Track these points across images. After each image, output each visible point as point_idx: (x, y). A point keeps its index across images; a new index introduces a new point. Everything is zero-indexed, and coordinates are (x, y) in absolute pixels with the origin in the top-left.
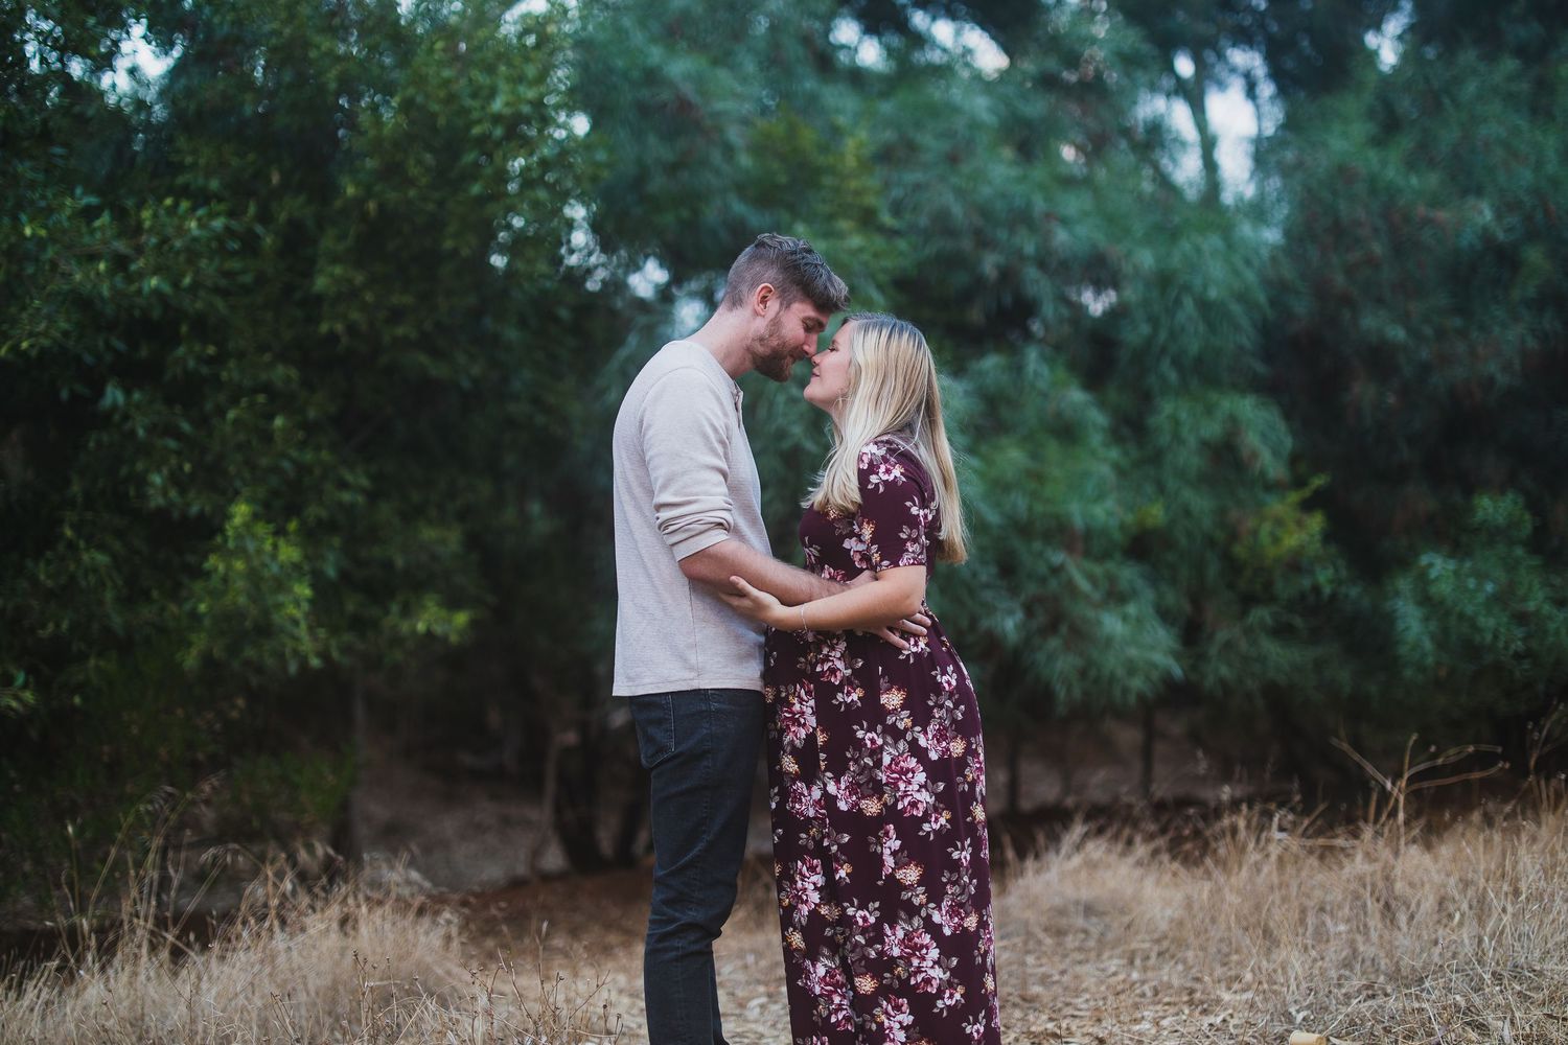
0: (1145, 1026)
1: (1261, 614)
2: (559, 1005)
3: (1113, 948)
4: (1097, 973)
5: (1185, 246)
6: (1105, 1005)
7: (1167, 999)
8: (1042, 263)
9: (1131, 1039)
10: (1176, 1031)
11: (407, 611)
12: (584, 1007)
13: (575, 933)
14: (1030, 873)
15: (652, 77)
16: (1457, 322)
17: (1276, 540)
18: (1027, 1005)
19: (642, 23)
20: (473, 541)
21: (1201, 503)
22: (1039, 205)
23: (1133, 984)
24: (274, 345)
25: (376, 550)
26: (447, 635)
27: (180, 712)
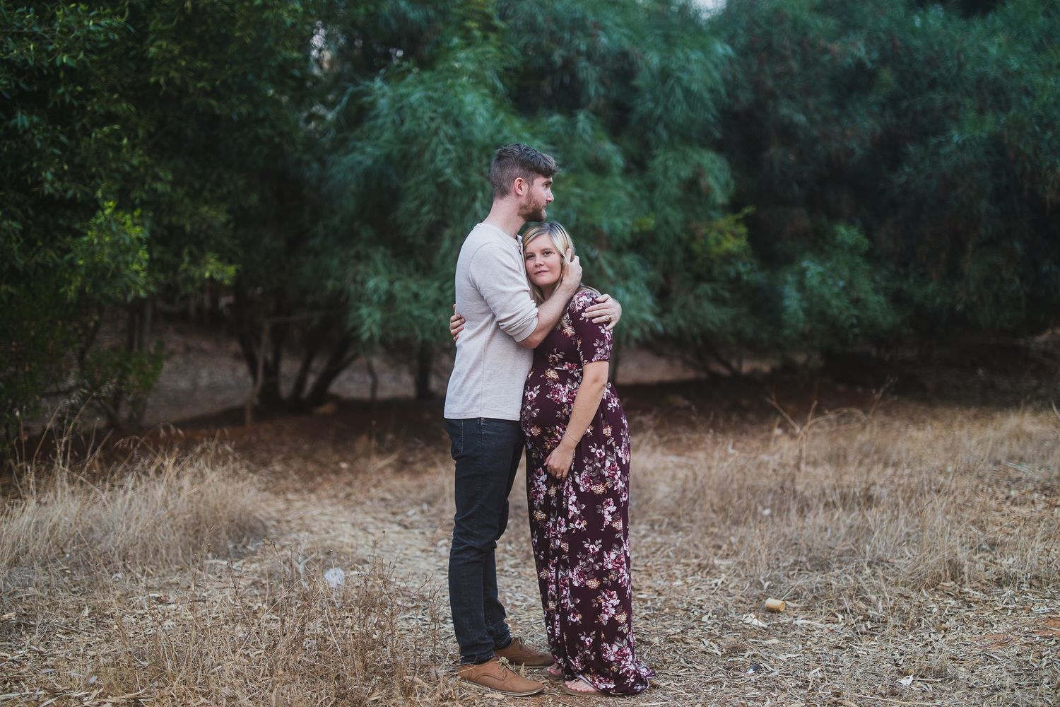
1: (705, 288)
5: (679, 55)
8: (590, 56)
16: (836, 112)
17: (718, 242)
20: (232, 215)
21: (675, 216)
24: (119, 88)
25: (174, 220)
26: (222, 280)
27: (60, 323)
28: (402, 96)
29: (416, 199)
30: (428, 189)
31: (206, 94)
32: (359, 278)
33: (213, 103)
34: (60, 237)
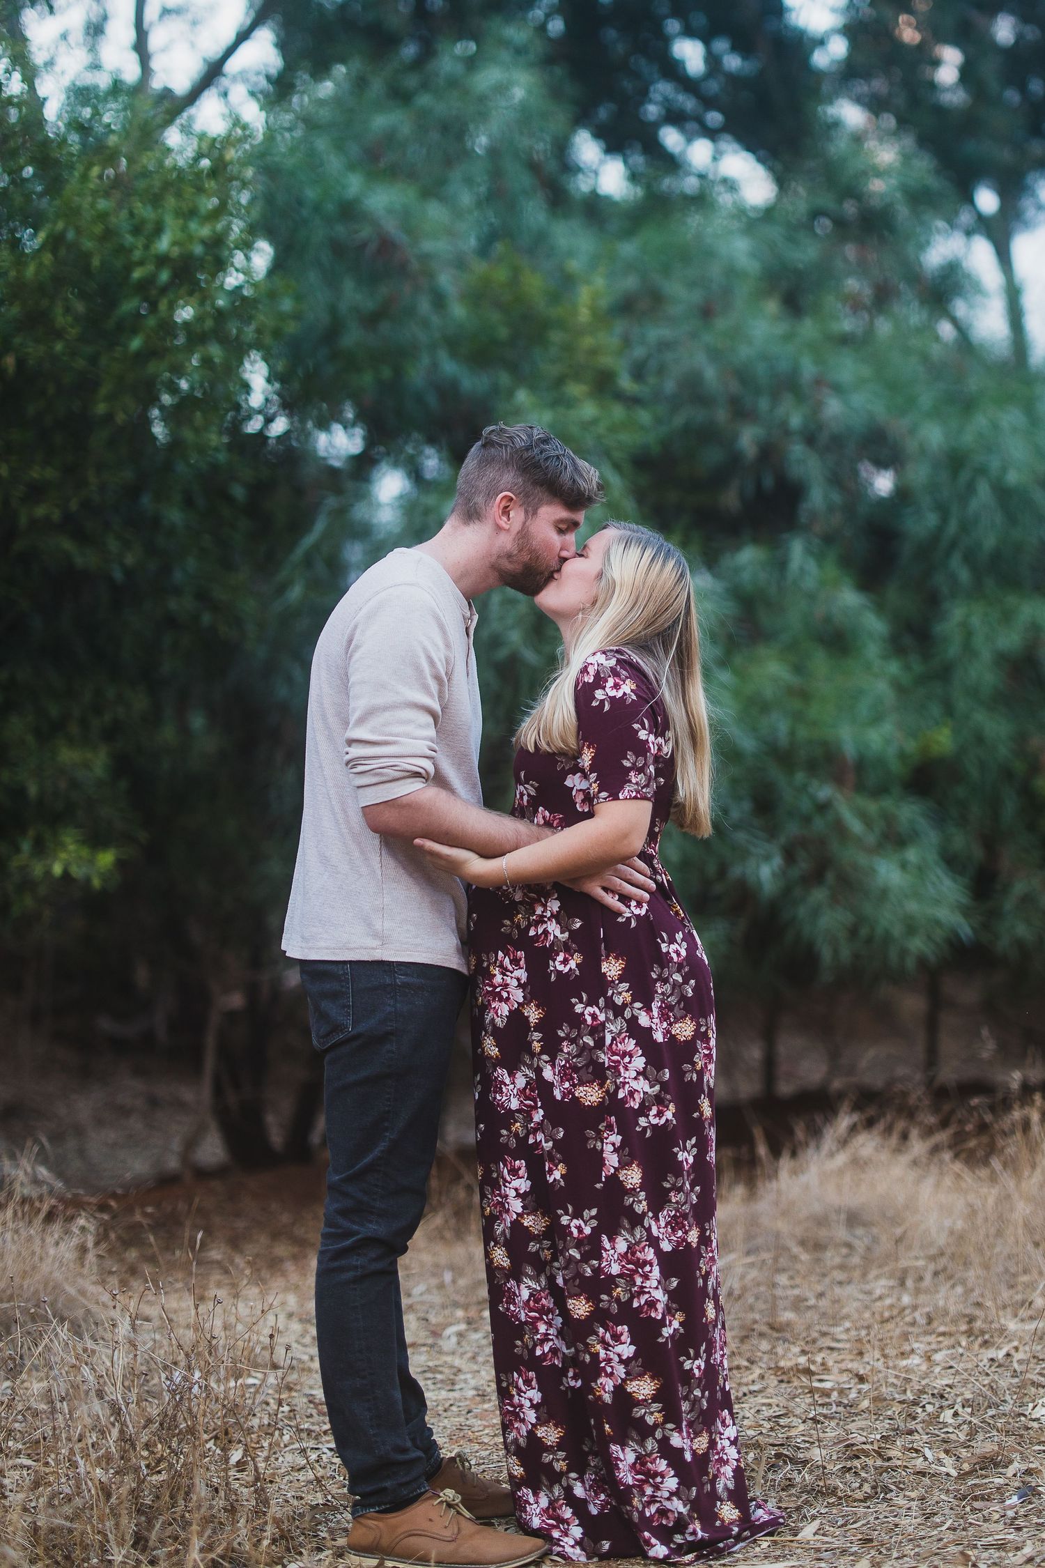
0: (915, 1360)
2: (216, 1333)
3: (880, 1267)
4: (861, 1296)
5: (980, 421)
6: (868, 1334)
7: (942, 1329)
8: (809, 439)
9: (897, 1377)
10: (951, 1367)
11: (40, 848)
12: (246, 1336)
13: (235, 1243)
14: (784, 1174)
15: (349, 211)
18: (775, 1335)
19: (339, 146)
20: (122, 766)
22: (808, 369)
23: (904, 1309)
25: (5, 776)
26: (87, 878)
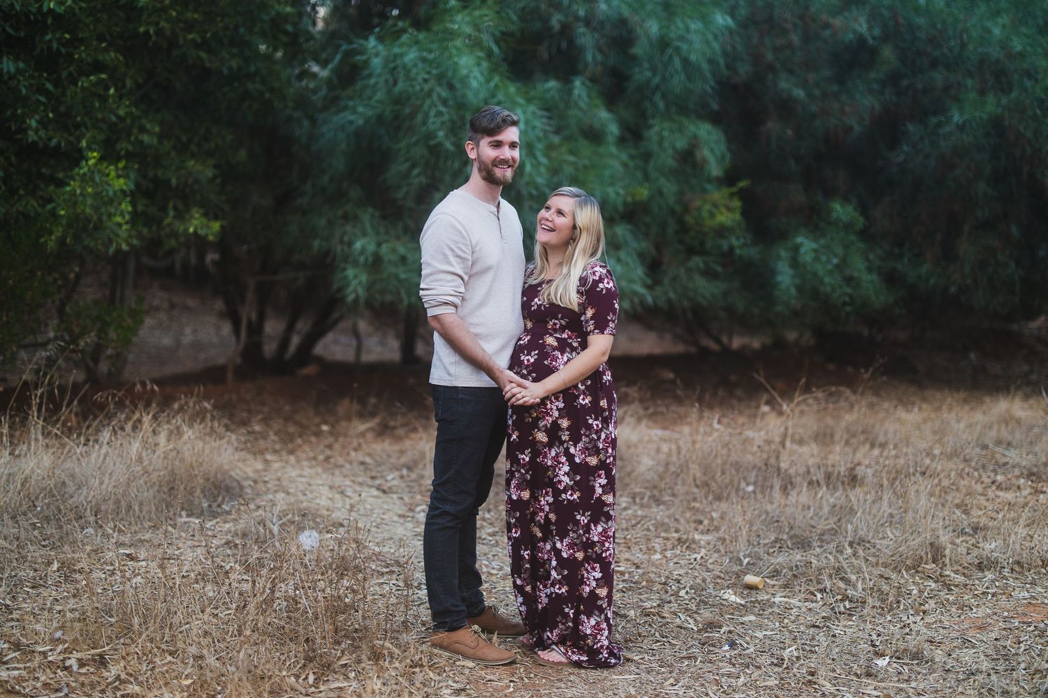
1: (697, 261)
5: (679, 23)
8: (588, 22)
13: (268, 422)
16: (835, 88)
17: (712, 215)
21: (670, 188)
24: (108, 37)
25: (160, 173)
26: (206, 235)
27: (39, 273)
28: (396, 56)
29: (407, 161)
30: (420, 152)
31: (197, 46)
32: (346, 239)
33: (203, 55)
34: (42, 186)
